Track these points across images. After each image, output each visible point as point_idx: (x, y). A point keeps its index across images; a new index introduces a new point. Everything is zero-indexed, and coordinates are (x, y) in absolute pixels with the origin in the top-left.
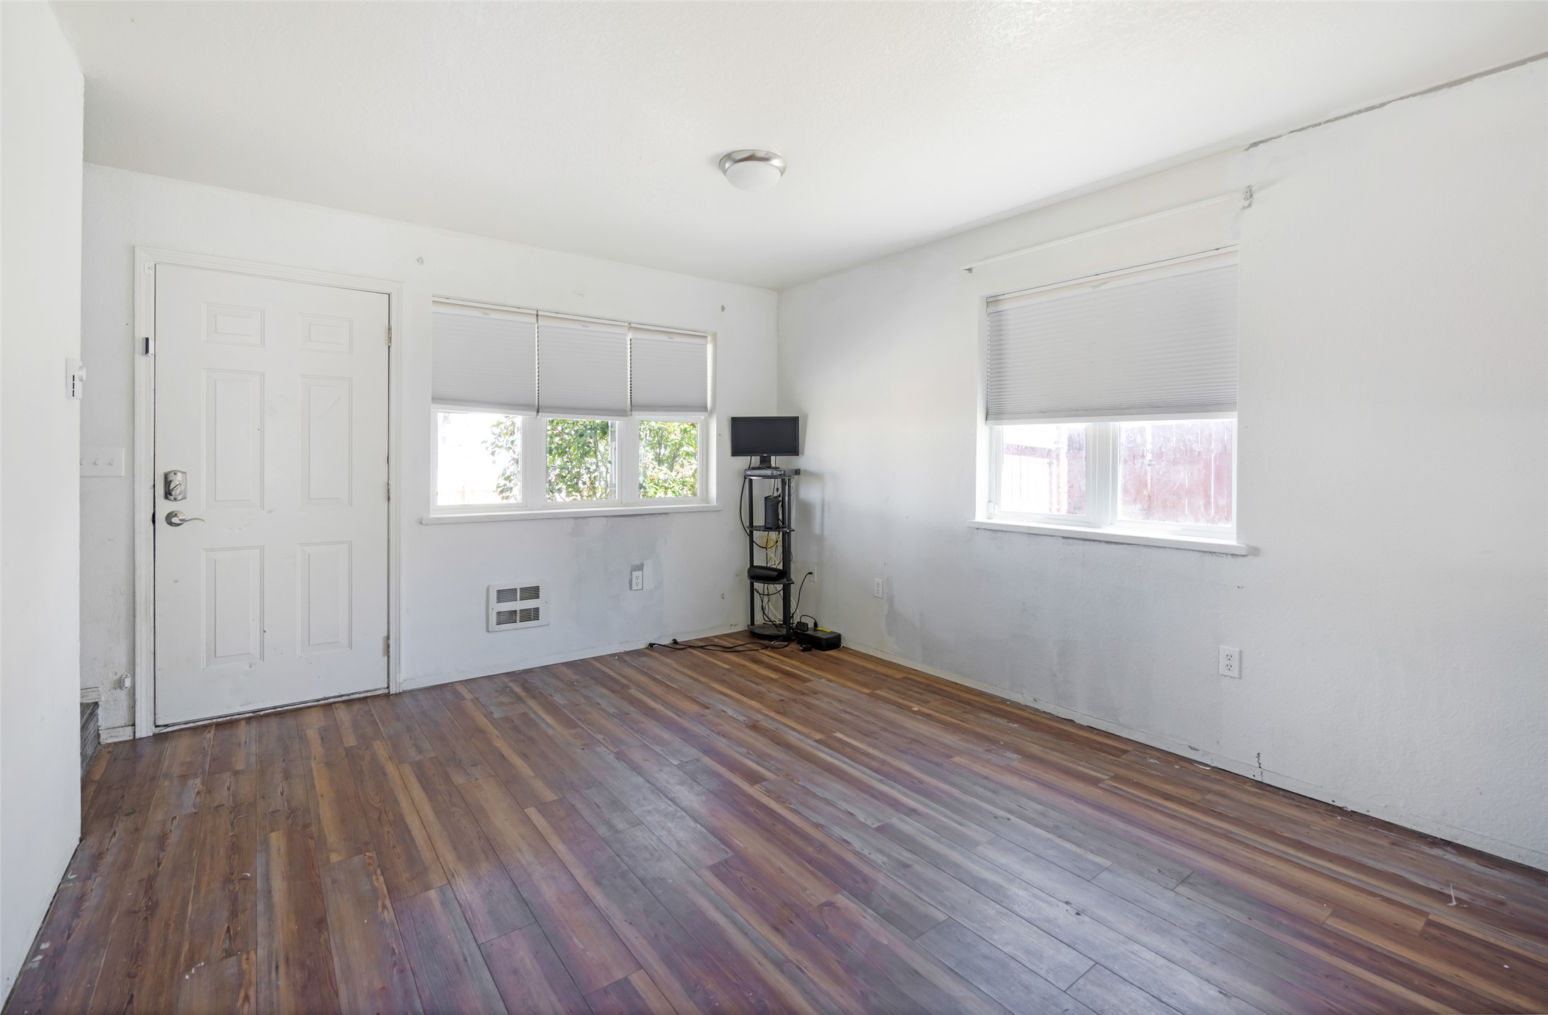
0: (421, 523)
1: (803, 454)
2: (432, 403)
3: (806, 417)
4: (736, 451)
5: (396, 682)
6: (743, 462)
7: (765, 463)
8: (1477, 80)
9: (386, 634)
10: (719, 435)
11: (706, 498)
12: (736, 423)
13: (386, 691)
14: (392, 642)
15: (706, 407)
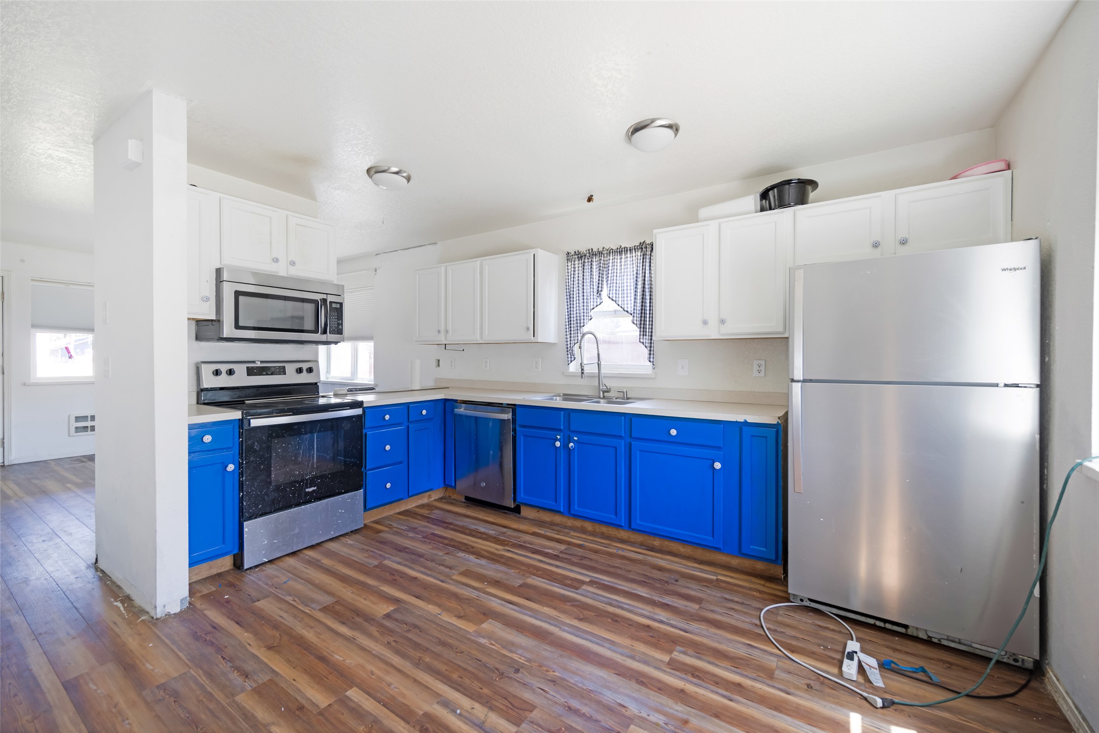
0: (25, 385)
2: (32, 328)
5: (9, 460)
8: (411, 249)
9: (2, 437)
13: (3, 464)
14: (6, 441)
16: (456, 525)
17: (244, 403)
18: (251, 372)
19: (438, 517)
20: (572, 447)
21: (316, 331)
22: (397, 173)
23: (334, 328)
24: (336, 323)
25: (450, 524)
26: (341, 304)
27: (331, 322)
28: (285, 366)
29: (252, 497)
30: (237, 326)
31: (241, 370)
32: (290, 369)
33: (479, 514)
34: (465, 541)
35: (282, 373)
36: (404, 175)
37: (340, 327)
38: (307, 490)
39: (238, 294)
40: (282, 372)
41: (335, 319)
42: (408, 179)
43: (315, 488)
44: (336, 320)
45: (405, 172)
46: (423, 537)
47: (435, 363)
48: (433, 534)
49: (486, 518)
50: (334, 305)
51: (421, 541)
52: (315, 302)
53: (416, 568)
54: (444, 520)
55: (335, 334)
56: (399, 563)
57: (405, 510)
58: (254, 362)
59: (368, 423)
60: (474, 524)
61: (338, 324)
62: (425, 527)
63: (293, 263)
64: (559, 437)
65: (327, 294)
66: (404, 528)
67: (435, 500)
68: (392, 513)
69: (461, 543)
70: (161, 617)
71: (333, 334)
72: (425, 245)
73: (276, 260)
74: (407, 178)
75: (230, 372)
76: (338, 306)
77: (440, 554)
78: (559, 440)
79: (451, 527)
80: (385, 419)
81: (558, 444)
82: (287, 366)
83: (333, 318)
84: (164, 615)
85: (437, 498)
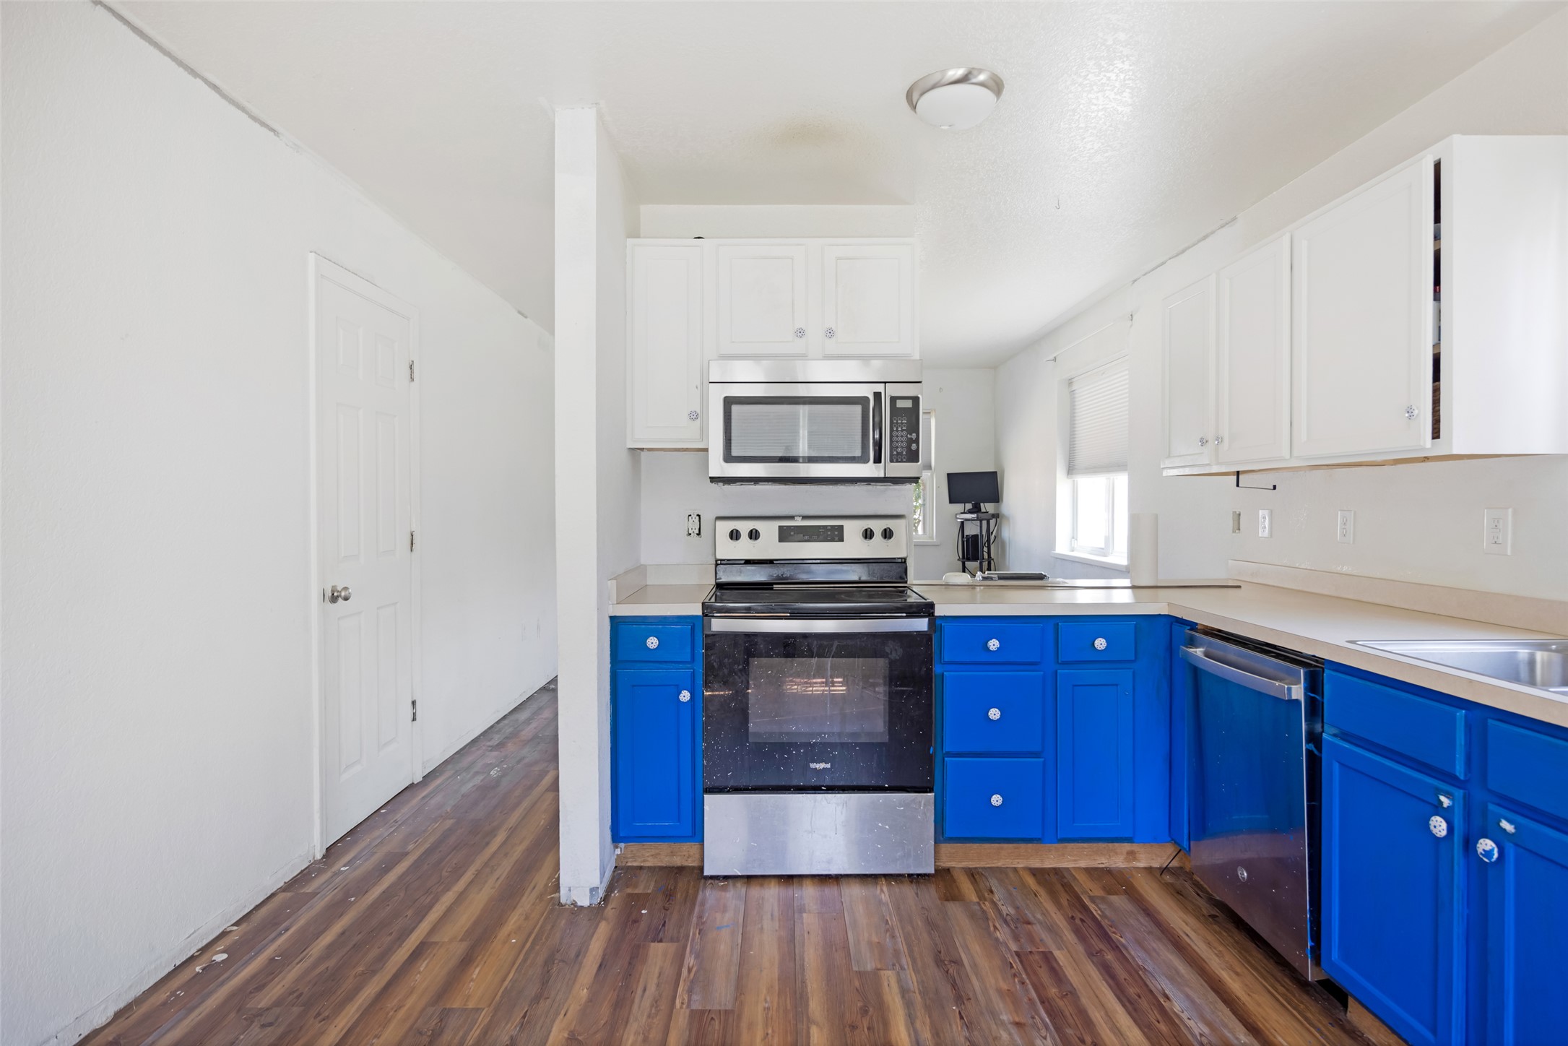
1: (1002, 500)
3: (1003, 472)
4: (952, 500)
6: (959, 507)
7: (976, 509)
10: (938, 487)
11: (932, 538)
12: (951, 477)
15: (931, 466)
16: (1124, 960)
17: (772, 589)
18: (785, 535)
19: (1104, 916)
20: (1488, 854)
21: (863, 459)
22: (964, 80)
23: (899, 450)
24: (905, 439)
25: (1116, 948)
26: (916, 400)
27: (894, 439)
28: (842, 526)
29: (717, 755)
30: (729, 458)
31: (769, 530)
32: (853, 529)
33: (1219, 955)
34: (1096, 1016)
35: (837, 538)
36: (982, 77)
37: (914, 447)
38: (813, 765)
39: (729, 402)
40: (836, 536)
41: (902, 430)
42: (996, 86)
43: (828, 766)
44: (905, 433)
45: (980, 71)
46: (1017, 954)
47: (1230, 523)
48: (1048, 957)
49: (1226, 976)
50: (900, 404)
51: (1004, 959)
52: (862, 401)
53: (918, 1025)
54: (1109, 930)
55: (902, 461)
56: (904, 992)
57: (1055, 869)
58: (792, 518)
59: (947, 651)
60: (1174, 978)
61: (910, 441)
62: (1052, 929)
63: (830, 333)
64: (1446, 802)
65: (885, 383)
66: (1007, 909)
67: (1149, 870)
68: (1020, 864)
69: (1082, 1013)
70: (566, 904)
71: (897, 461)
72: (1213, 233)
73: (800, 333)
74: (991, 83)
75: (754, 535)
76: (909, 404)
77: (1004, 1017)
78: (1446, 814)
79: (1109, 957)
80: (988, 649)
81: (1439, 826)
82: (848, 525)
83: (897, 431)
84: (569, 903)
85: (1156, 865)
